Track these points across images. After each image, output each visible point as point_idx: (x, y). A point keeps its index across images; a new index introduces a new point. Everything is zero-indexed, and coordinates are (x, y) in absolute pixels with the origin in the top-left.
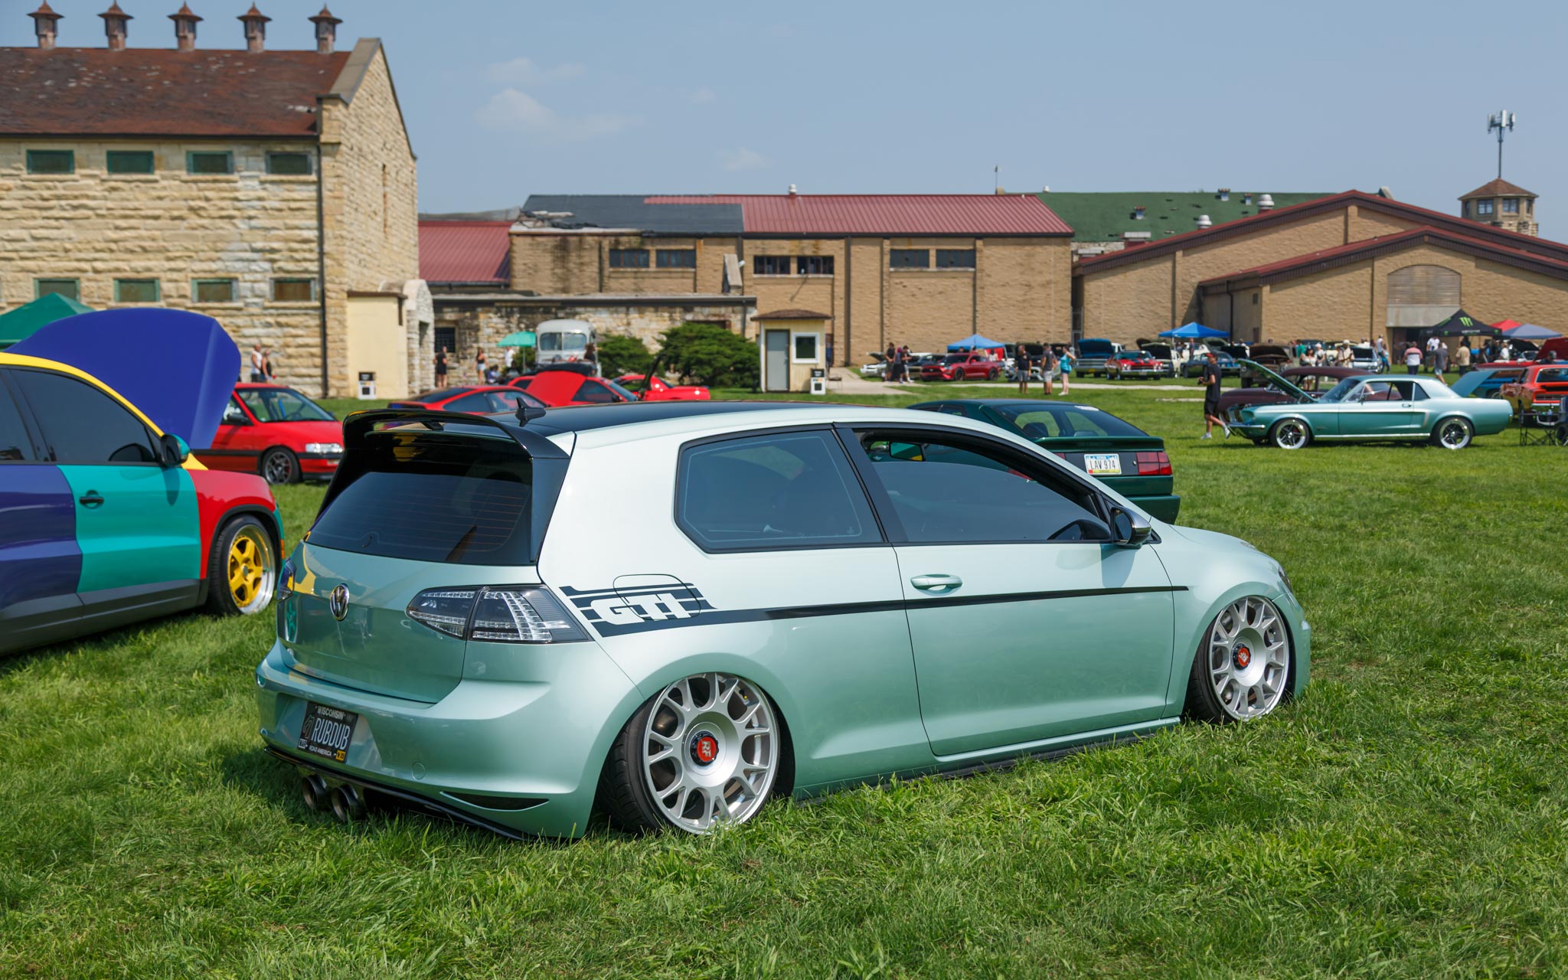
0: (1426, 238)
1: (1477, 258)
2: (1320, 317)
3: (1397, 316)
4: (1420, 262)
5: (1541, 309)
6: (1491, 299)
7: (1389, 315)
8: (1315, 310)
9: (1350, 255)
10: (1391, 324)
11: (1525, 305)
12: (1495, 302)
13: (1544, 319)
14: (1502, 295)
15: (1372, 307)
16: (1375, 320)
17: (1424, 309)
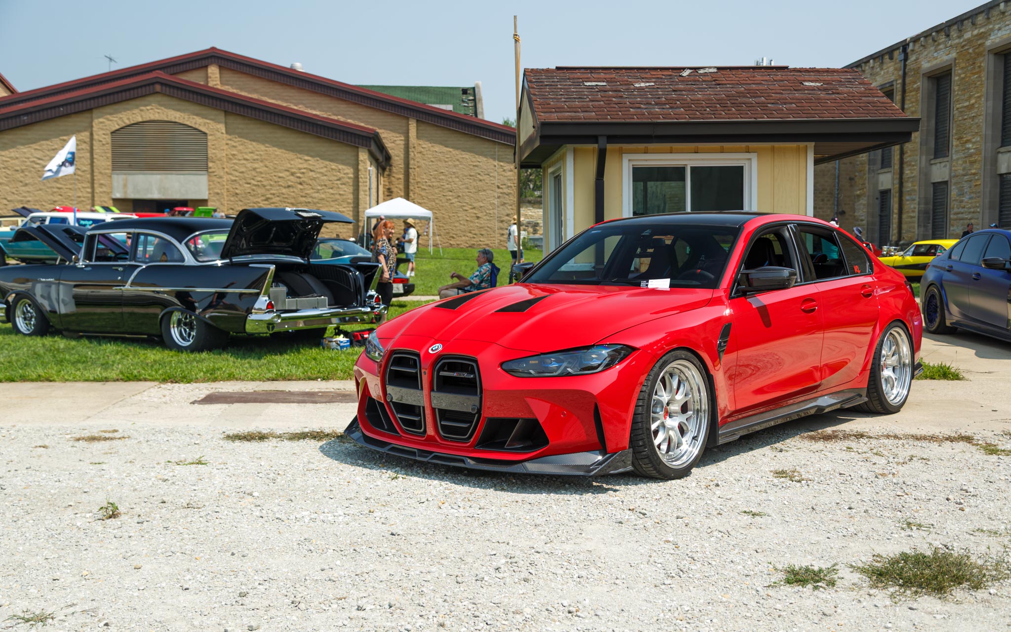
0: (158, 88)
1: (227, 113)
2: (26, 185)
3: (125, 186)
4: (153, 118)
5: (314, 179)
6: (249, 165)
7: (115, 184)
8: (19, 176)
9: (59, 106)
10: (118, 195)
11: (293, 174)
12: (254, 169)
13: (318, 191)
14: (262, 161)
15: (92, 171)
16: (98, 190)
17: (159, 176)
